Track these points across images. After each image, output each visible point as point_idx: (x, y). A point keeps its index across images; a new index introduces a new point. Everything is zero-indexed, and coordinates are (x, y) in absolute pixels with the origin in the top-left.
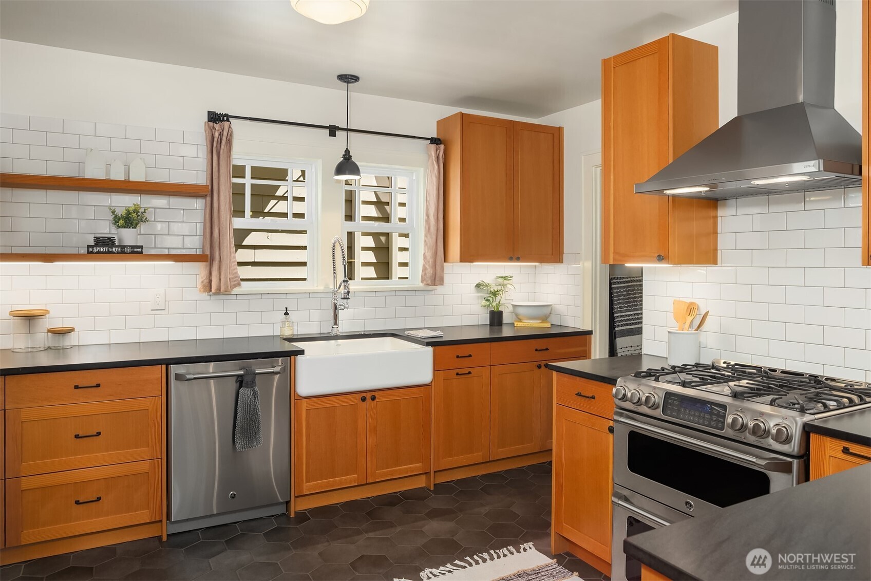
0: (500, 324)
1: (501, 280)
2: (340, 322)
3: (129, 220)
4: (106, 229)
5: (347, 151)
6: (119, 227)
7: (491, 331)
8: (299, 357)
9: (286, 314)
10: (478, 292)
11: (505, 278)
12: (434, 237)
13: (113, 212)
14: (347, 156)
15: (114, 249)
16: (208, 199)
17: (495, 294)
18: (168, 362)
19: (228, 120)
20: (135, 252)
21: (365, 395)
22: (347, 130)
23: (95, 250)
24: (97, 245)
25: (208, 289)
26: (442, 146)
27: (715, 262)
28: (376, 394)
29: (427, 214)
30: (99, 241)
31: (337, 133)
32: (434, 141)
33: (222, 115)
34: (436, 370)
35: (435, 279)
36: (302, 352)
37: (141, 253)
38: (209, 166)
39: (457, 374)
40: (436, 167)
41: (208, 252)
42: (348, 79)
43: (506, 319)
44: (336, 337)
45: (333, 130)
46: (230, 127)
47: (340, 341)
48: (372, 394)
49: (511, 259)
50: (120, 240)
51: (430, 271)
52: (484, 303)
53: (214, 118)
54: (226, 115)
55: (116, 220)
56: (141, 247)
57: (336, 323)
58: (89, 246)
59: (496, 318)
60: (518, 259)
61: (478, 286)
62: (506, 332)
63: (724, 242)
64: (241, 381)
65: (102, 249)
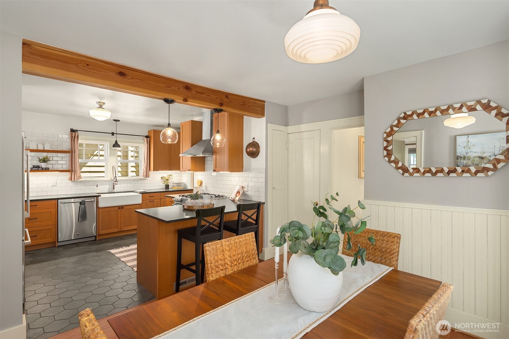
0: (168, 188)
1: (169, 176)
2: (115, 188)
3: (45, 160)
4: (36, 163)
5: (116, 141)
6: (41, 162)
7: (165, 190)
8: (99, 197)
9: (97, 186)
10: (162, 179)
11: (170, 175)
12: (146, 164)
13: (39, 158)
14: (116, 142)
15: (39, 169)
16: (71, 154)
17: (167, 180)
18: (58, 199)
19: (77, 132)
20: (47, 170)
21: (120, 207)
22: (116, 134)
23: (33, 169)
24: (33, 168)
25: (71, 179)
26: (149, 138)
27: (204, 171)
28: (124, 207)
29: (144, 157)
30: (34, 167)
31: (114, 134)
32: (147, 137)
33: (74, 130)
34: (142, 200)
35: (147, 176)
36: (100, 196)
37: (49, 170)
38: (71, 144)
39: (150, 201)
40: (147, 144)
41: (70, 169)
42: (116, 121)
43: (170, 187)
44: (114, 193)
45: (113, 134)
46: (78, 134)
47: (115, 194)
48: (122, 207)
49: (170, 170)
50: (41, 166)
51: (145, 173)
52: (163, 182)
53: (72, 131)
54: (76, 130)
55: (40, 160)
56: (49, 168)
57: (114, 189)
58: (31, 168)
59: (167, 187)
60: (172, 170)
61: (162, 178)
62: (170, 190)
63: (206, 166)
64: (81, 203)
65: (36, 169)
